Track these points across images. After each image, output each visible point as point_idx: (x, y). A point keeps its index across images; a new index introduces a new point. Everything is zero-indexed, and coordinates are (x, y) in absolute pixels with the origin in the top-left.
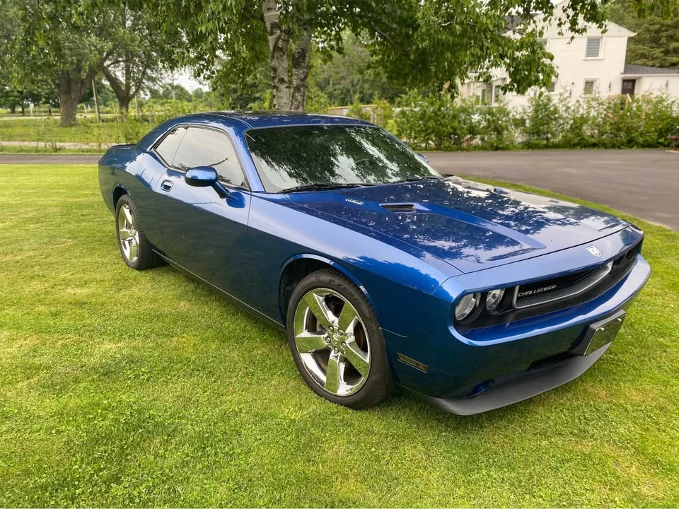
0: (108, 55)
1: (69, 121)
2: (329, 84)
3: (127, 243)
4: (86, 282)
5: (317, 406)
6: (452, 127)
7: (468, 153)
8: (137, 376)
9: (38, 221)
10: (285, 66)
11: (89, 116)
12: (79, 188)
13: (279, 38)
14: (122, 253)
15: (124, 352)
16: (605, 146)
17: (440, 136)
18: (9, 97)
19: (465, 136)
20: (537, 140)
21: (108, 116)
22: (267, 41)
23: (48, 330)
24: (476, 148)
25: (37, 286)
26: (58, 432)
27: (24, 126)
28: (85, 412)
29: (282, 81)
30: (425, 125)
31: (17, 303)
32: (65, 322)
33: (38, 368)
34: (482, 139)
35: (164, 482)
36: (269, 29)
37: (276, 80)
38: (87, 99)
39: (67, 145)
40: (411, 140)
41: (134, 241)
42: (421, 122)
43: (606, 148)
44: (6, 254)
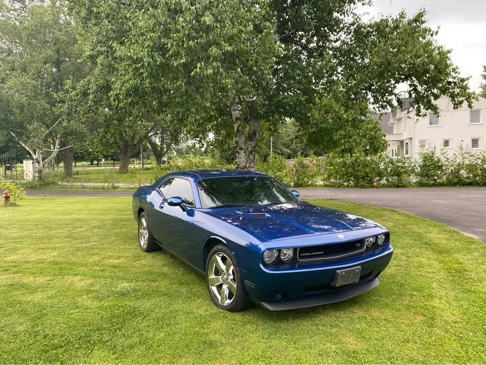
0: (151, 129)
1: (124, 170)
2: (293, 143)
3: (142, 238)
4: (119, 257)
5: (215, 310)
6: (365, 172)
7: (378, 189)
8: (136, 296)
9: (99, 227)
10: (243, 140)
11: (137, 166)
12: (124, 210)
13: (239, 126)
14: (140, 243)
15: (132, 287)
16: (478, 184)
17: (357, 178)
18: (91, 155)
19: (375, 178)
20: (426, 180)
21: (148, 166)
22: (234, 127)
23: (98, 277)
24: (383, 186)
25: (96, 258)
26: (98, 314)
27: (97, 173)
28: (110, 307)
29: (241, 149)
30: (346, 171)
31: (86, 265)
32: (107, 274)
33: (93, 291)
34: (387, 180)
35: (139, 331)
36: (234, 121)
37: (238, 149)
38: (136, 155)
39: (121, 185)
40: (338, 181)
41: (146, 237)
42: (343, 169)
43: (479, 186)
44: (82, 243)
